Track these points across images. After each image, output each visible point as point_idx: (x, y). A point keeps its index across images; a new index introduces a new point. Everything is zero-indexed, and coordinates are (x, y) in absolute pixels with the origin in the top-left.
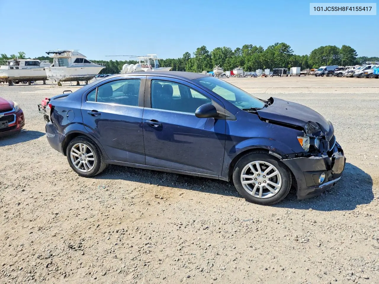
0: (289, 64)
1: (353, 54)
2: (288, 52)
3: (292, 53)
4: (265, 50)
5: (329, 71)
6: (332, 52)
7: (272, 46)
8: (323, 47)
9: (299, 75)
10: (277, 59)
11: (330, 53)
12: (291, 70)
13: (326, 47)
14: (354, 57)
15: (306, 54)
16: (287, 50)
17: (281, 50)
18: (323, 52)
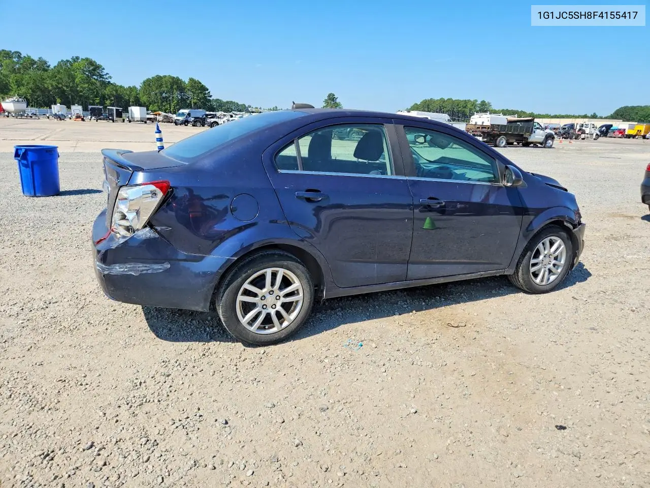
0: (107, 99)
1: (205, 94)
2: (101, 76)
3: (109, 80)
4: (52, 67)
5: (195, 118)
6: (175, 87)
7: (68, 61)
8: (160, 77)
9: (144, 121)
10: (81, 87)
11: (172, 88)
12: (130, 112)
13: (165, 76)
14: (208, 98)
15: (134, 85)
16: (98, 73)
17: (87, 71)
18: (162, 85)
